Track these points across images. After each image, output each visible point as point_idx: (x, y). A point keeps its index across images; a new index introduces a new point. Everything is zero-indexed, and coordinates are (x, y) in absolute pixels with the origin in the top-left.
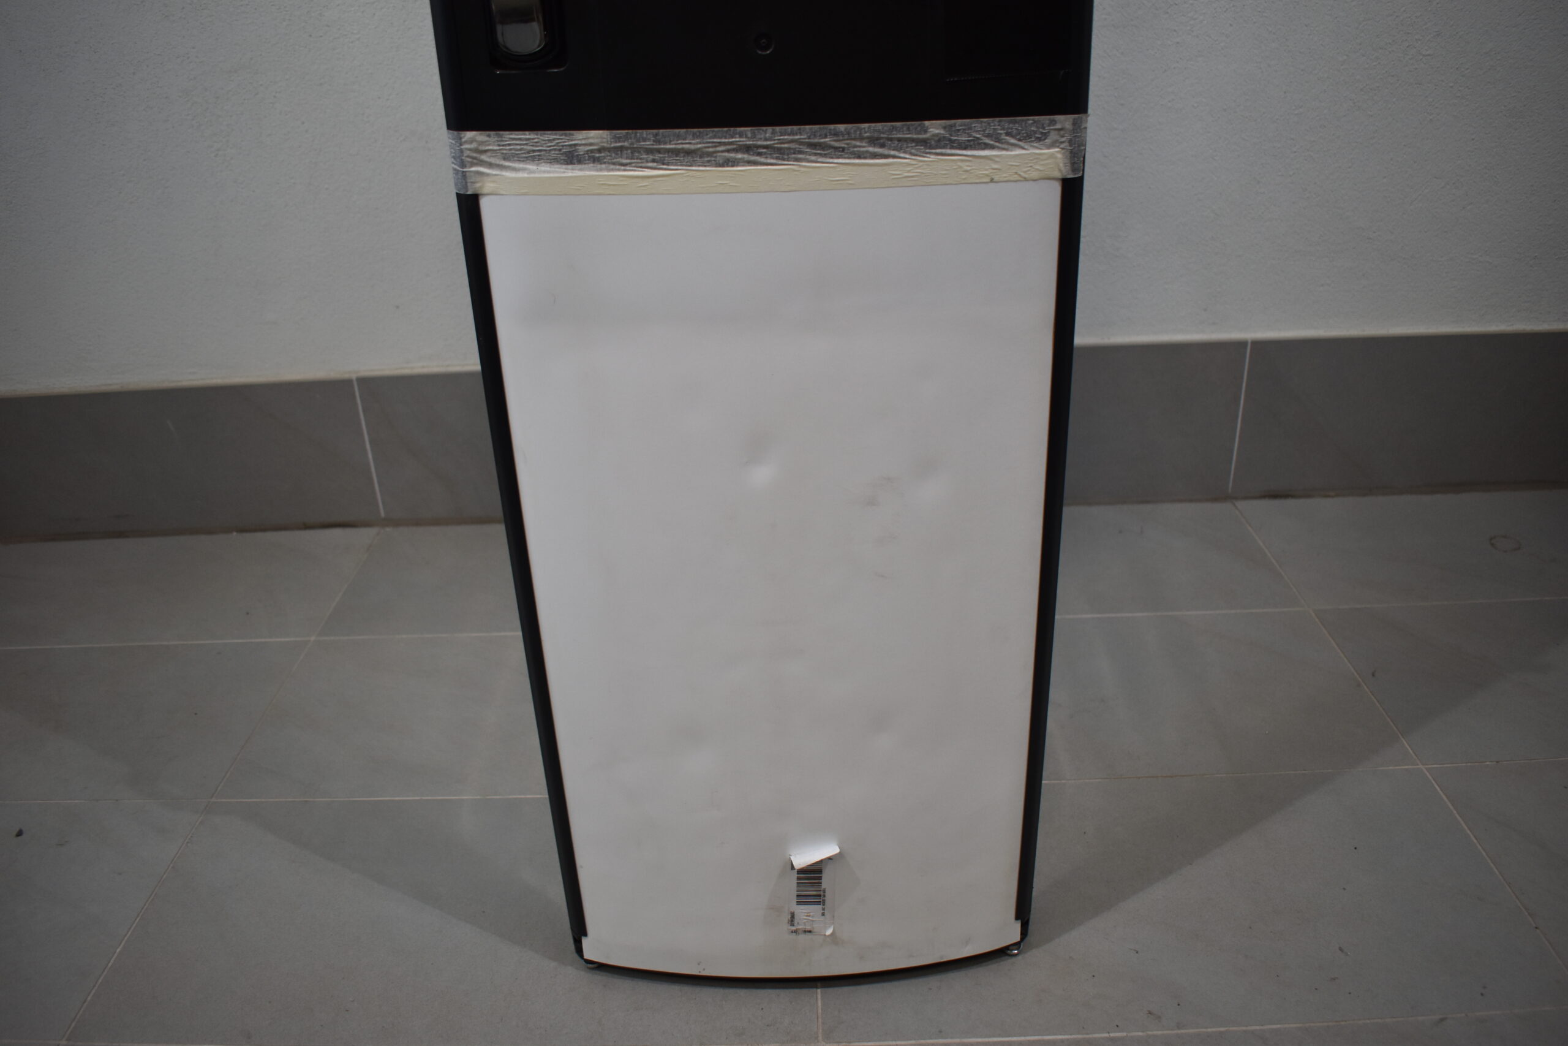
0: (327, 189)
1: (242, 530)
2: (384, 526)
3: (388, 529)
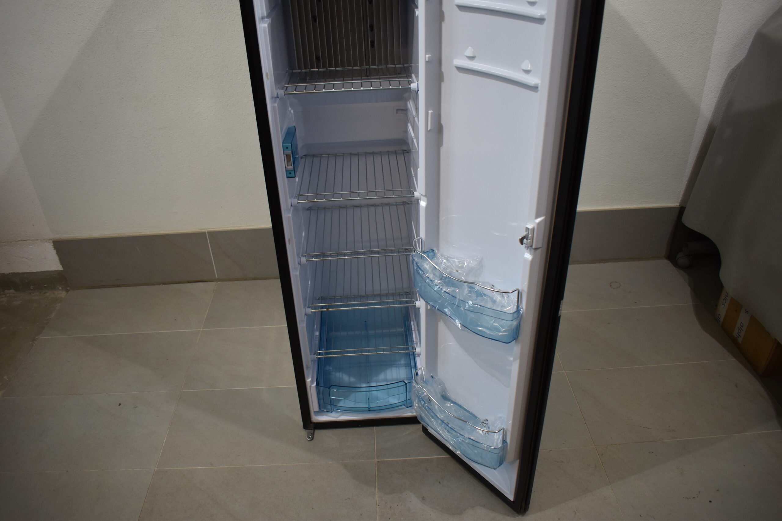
0: (196, 168)
1: (164, 284)
2: (218, 282)
3: (219, 283)
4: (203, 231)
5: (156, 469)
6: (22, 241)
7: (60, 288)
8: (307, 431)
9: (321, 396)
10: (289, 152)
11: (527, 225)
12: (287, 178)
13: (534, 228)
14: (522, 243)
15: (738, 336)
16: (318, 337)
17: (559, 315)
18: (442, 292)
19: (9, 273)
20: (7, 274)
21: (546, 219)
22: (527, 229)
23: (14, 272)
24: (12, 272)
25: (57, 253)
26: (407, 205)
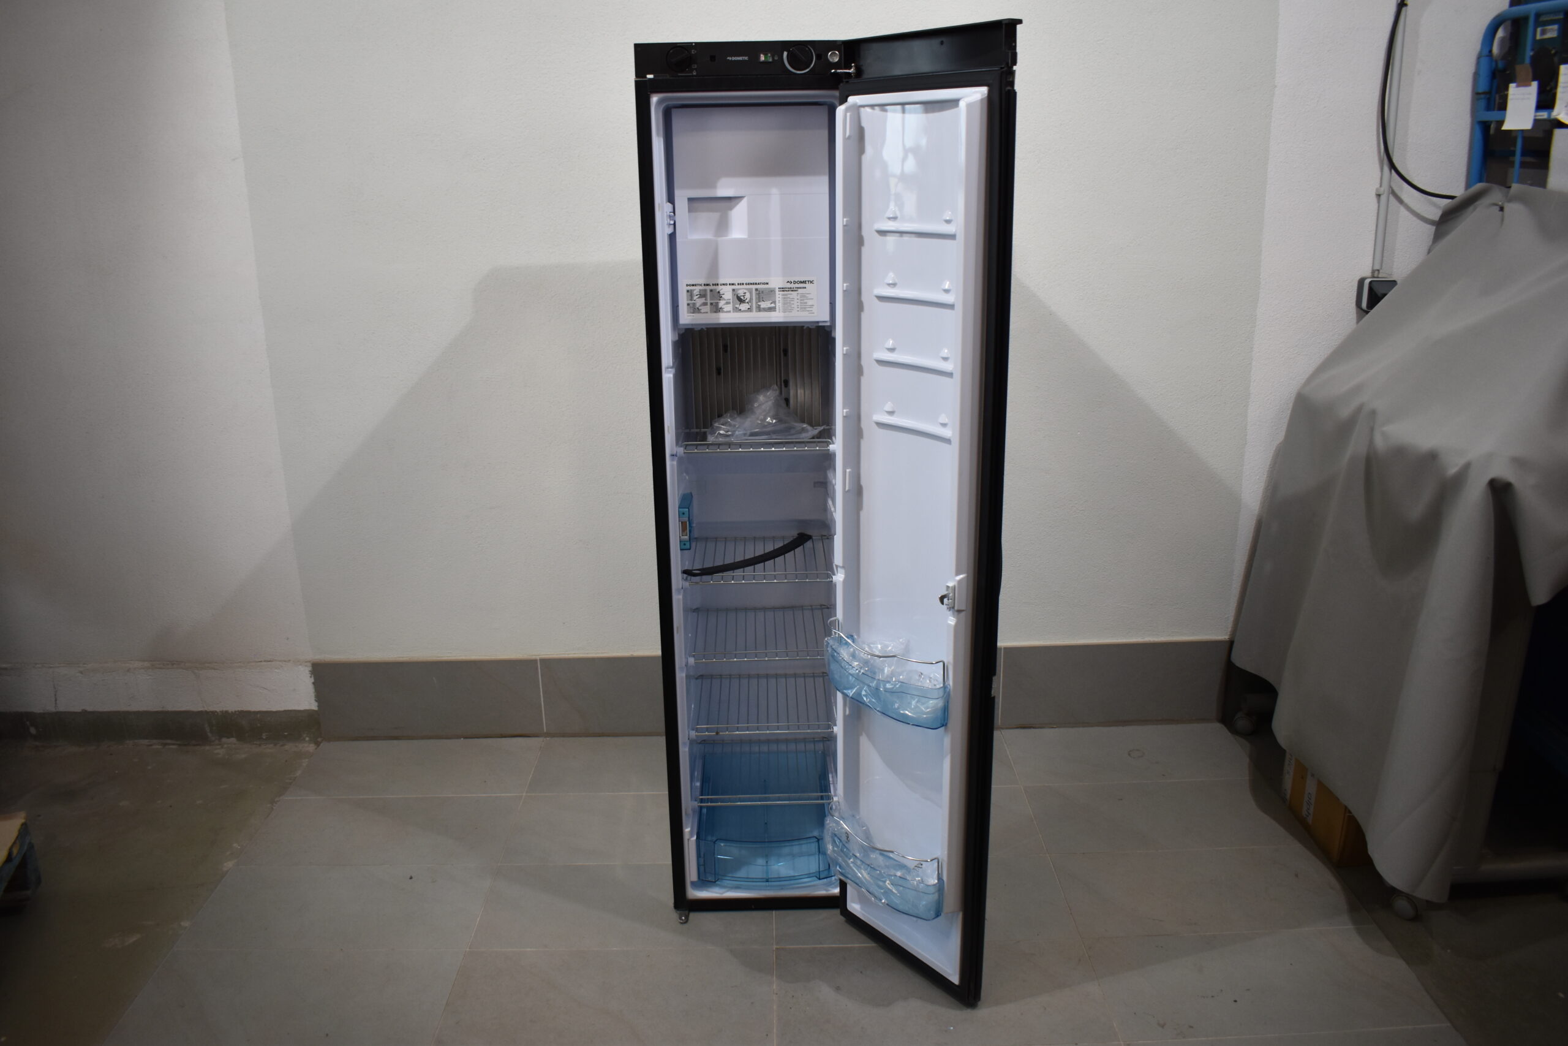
2: (546, 737)
3: (548, 739)
4: (534, 657)
5: (468, 949)
6: (265, 661)
7: (307, 739)
8: (678, 912)
9: (702, 860)
10: (686, 519)
11: (947, 583)
12: (681, 550)
13: (955, 586)
14: (942, 603)
15: (1307, 814)
16: (699, 787)
17: (992, 696)
18: (860, 674)
19: (235, 712)
20: (232, 712)
21: (968, 577)
22: (948, 587)
23: (242, 709)
24: (240, 709)
25: (314, 683)
26: (826, 610)
